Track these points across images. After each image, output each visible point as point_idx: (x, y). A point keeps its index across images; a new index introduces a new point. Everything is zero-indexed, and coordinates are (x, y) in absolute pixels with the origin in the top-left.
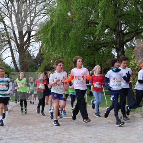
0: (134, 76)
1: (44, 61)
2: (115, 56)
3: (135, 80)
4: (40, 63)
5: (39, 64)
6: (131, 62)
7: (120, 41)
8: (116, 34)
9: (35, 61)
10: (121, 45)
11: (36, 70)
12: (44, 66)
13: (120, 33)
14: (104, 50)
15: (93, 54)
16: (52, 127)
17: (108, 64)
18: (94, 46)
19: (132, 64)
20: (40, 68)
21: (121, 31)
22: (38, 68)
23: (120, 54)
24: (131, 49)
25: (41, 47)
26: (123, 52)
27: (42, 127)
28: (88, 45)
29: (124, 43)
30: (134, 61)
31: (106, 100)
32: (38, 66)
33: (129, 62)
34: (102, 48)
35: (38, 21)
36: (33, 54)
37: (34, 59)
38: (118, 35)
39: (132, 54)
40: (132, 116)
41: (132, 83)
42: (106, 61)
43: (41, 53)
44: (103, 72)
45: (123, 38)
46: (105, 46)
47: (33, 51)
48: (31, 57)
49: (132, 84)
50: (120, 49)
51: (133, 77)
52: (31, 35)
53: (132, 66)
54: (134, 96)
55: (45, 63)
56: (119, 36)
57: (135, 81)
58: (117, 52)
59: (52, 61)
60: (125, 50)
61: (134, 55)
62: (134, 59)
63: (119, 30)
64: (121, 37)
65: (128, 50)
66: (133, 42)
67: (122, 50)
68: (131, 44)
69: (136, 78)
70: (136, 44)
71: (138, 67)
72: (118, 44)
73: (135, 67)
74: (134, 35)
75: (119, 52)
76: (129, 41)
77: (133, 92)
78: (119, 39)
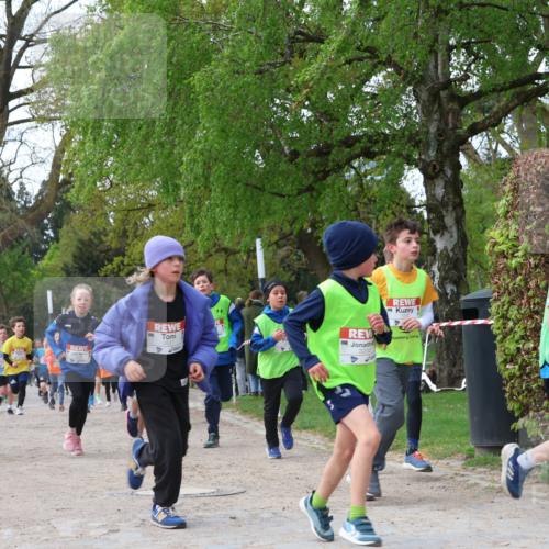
0: (506, 298)
1: (76, 217)
2: (417, 203)
4: (57, 226)
5: (50, 233)
6: (492, 234)
7: (441, 133)
8: (424, 96)
9: (30, 216)
10: (445, 149)
11: (37, 260)
12: (75, 243)
13: (443, 94)
14: (363, 170)
15: (310, 189)
16: (112, 536)
18: (319, 153)
19: (495, 244)
20: (57, 248)
21: (448, 83)
22: (44, 252)
23: (440, 191)
24: (493, 168)
25: (60, 150)
26: (455, 185)
27: (62, 534)
28: (290, 146)
29: (461, 142)
30: (507, 226)
32: (46, 242)
33: (483, 231)
34: (356, 164)
35: (47, 20)
36: (21, 184)
37: (24, 207)
38: (434, 101)
39: (496, 193)
40: (493, 488)
41: (495, 331)
42: (374, 226)
43: (61, 177)
45: (457, 115)
46: (369, 155)
47: (23, 169)
48: (10, 195)
49: (496, 336)
50: (442, 170)
51: (499, 303)
52: (12, 90)
53: (497, 249)
54: (505, 391)
55: (77, 227)
56: (436, 106)
57: (511, 324)
58: (425, 184)
59: (111, 220)
60: (465, 175)
61: (505, 198)
62: (506, 218)
63: (438, 78)
64: (448, 113)
65: (477, 175)
66: (502, 136)
67: (449, 173)
68: (494, 147)
69: (516, 307)
70: (517, 145)
71: (524, 255)
72: (432, 143)
73: (510, 257)
74: (510, 105)
75: (437, 184)
76: (485, 133)
77: (501, 376)
78: (437, 122)
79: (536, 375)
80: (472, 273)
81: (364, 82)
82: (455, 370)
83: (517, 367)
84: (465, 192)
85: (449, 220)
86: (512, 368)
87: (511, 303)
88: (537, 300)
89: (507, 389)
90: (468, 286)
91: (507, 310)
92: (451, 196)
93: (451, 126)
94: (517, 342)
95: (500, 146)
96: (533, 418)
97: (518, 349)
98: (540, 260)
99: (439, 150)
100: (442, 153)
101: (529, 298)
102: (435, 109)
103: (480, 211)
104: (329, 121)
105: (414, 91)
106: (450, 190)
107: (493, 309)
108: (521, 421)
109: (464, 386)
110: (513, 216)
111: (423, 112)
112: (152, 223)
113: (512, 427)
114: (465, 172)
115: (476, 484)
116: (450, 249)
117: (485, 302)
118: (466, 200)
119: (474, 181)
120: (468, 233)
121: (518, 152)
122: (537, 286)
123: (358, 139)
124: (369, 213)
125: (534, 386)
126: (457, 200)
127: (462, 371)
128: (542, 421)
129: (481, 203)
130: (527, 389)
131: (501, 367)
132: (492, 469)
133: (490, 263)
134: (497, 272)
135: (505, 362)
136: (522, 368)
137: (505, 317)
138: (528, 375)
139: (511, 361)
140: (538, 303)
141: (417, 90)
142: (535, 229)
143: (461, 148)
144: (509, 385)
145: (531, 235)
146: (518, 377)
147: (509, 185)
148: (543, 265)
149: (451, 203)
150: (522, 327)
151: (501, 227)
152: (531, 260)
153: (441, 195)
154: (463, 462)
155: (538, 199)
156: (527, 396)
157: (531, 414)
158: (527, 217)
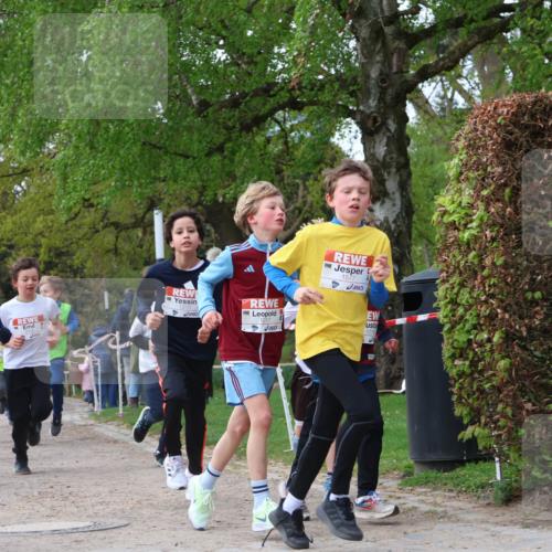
0: (455, 279)
3: (459, 305)
6: (441, 200)
7: (384, 78)
8: (364, 33)
10: (388, 98)
14: (288, 125)
17: (311, 206)
18: (235, 103)
19: (445, 213)
21: (395, 16)
23: (381, 150)
24: (447, 121)
26: (400, 141)
28: (199, 94)
29: (409, 89)
30: (460, 191)
31: (288, 419)
33: (433, 199)
34: (280, 115)
38: (377, 39)
39: (449, 152)
40: (434, 513)
42: (300, 193)
45: (404, 56)
46: (295, 106)
49: (443, 326)
50: (384, 123)
51: (447, 285)
53: (447, 219)
54: (452, 393)
56: (379, 46)
57: (461, 311)
58: (364, 141)
60: (413, 130)
61: (457, 156)
62: (459, 182)
63: (382, 10)
64: (392, 54)
65: (429, 129)
66: (459, 81)
67: (392, 126)
68: (449, 95)
69: (468, 290)
70: (477, 93)
71: (479, 226)
72: (373, 91)
73: (462, 228)
74: (469, 43)
75: (377, 140)
76: (438, 78)
77: (447, 374)
78: (379, 65)
79: (491, 372)
80: (418, 249)
82: (394, 368)
83: (467, 363)
84: (408, 149)
85: (392, 185)
86: (462, 365)
87: (462, 285)
88: (493, 281)
89: (455, 390)
90: (412, 265)
91: (457, 294)
92: (395, 156)
93: (395, 69)
94: (469, 332)
95: (456, 93)
96: (486, 424)
97: (470, 341)
98: (498, 232)
99: (381, 99)
100: (385, 103)
101: (484, 278)
102: (377, 49)
103: (429, 173)
104: (248, 63)
105: (353, 27)
106: (393, 147)
107: (440, 293)
108: (470, 429)
109: (404, 387)
110: (467, 179)
111: (362, 52)
112: (25, 193)
113: (460, 437)
114: (413, 126)
115: (415, 508)
116: (391, 220)
117: (430, 284)
118: (411, 162)
120: (414, 201)
121: (478, 101)
122: (493, 263)
123: (282, 87)
124: (295, 178)
125: (487, 386)
126: (402, 160)
127: (401, 369)
128: (495, 428)
129: (432, 163)
130: (478, 389)
131: (448, 363)
132: (435, 489)
133: (437, 236)
134: (447, 247)
135: (453, 357)
136: (473, 364)
137: (454, 303)
138: (481, 372)
139: (461, 356)
140: (494, 285)
141: (357, 25)
142: (493, 194)
143: (408, 96)
144: (457, 385)
145: (488, 202)
146: (468, 376)
147: (463, 141)
148: (502, 238)
149: (394, 164)
150: (474, 314)
151: (452, 192)
152: (487, 232)
153: (383, 154)
154: (400, 482)
155: (497, 157)
156: (478, 398)
157: (483, 420)
158: (483, 179)
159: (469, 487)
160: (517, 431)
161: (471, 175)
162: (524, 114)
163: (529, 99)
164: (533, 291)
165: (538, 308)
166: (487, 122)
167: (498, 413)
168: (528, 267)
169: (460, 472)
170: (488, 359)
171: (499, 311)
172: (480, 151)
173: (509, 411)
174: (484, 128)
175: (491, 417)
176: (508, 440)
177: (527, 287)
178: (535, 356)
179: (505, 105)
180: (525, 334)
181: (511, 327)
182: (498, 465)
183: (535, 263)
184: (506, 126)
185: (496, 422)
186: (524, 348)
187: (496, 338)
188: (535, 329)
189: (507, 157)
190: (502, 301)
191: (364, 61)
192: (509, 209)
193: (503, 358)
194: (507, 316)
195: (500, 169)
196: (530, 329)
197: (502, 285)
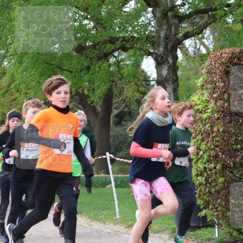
0: (199, 137)
2: (151, 79)
6: (193, 98)
7: (167, 37)
8: (158, 15)
10: (169, 47)
13: (170, 14)
14: (120, 58)
15: (88, 68)
17: (130, 99)
18: (94, 47)
21: (173, 8)
23: (165, 72)
24: (197, 59)
26: (174, 68)
28: (77, 42)
29: (179, 43)
30: (203, 94)
31: (116, 203)
33: (189, 97)
34: (116, 54)
38: (164, 18)
39: (197, 74)
44: (114, 121)
45: (177, 27)
46: (124, 49)
49: (193, 160)
50: (167, 60)
51: (195, 140)
53: (196, 108)
54: (196, 193)
56: (165, 21)
57: (201, 153)
58: (156, 67)
60: (180, 63)
61: (202, 77)
62: (202, 90)
63: (167, 4)
64: (172, 26)
66: (203, 40)
67: (171, 61)
68: (198, 47)
69: (205, 143)
70: (212, 46)
71: (211, 112)
72: (162, 43)
73: (203, 112)
74: (209, 22)
75: (163, 68)
76: (193, 38)
77: (194, 184)
78: (165, 31)
79: (215, 184)
81: (123, 5)
83: (204, 178)
84: (179, 73)
87: (203, 140)
88: (217, 139)
89: (197, 191)
91: (200, 144)
92: (171, 76)
93: (173, 33)
94: (205, 163)
95: (201, 46)
96: (212, 209)
97: (205, 168)
98: (221, 115)
99: (166, 48)
100: (167, 49)
101: (213, 137)
102: (165, 23)
103: (186, 84)
105: (153, 12)
106: (171, 71)
107: (192, 143)
108: (204, 211)
110: (207, 88)
111: (157, 25)
113: (199, 215)
114: (180, 61)
118: (179, 79)
119: (185, 67)
122: (218, 130)
123: (117, 39)
125: (213, 190)
126: (175, 78)
128: (216, 211)
129: (188, 80)
130: (208, 192)
131: (194, 178)
134: (196, 121)
135: (197, 175)
136: (207, 179)
137: (198, 149)
138: (210, 184)
139: (201, 175)
140: (218, 141)
141: (155, 11)
142: (219, 96)
143: (178, 46)
144: (199, 189)
145: (216, 100)
146: (204, 185)
147: (205, 70)
148: (222, 118)
149: (171, 80)
150: (208, 154)
151: (199, 94)
152: (215, 115)
153: (165, 74)
154: (169, 236)
155: (221, 78)
156: (208, 196)
157: (210, 207)
158: (214, 89)
159: (203, 239)
160: (227, 213)
161: (209, 87)
162: (235, 58)
163: (237, 50)
164: (237, 145)
165: (239, 153)
166: (217, 61)
167: (218, 204)
168: (234, 133)
169: (199, 232)
170: (214, 177)
171: (220, 154)
172: (213, 75)
173: (223, 203)
174: (215, 64)
175: (214, 205)
176: (222, 217)
177: (233, 142)
178: (237, 177)
179: (226, 53)
180: (232, 165)
181: (226, 162)
182: (217, 229)
183: (238, 131)
184: (226, 63)
185: (217, 208)
186: (232, 172)
187: (218, 167)
188: (237, 163)
189: (226, 79)
190: (221, 149)
191: (157, 28)
192: (226, 104)
193: (221, 177)
194: (224, 156)
195: (223, 84)
196: (234, 163)
197: (222, 141)
